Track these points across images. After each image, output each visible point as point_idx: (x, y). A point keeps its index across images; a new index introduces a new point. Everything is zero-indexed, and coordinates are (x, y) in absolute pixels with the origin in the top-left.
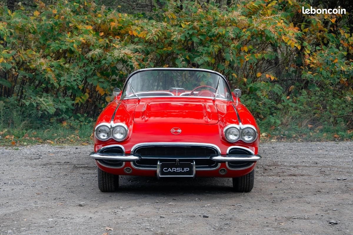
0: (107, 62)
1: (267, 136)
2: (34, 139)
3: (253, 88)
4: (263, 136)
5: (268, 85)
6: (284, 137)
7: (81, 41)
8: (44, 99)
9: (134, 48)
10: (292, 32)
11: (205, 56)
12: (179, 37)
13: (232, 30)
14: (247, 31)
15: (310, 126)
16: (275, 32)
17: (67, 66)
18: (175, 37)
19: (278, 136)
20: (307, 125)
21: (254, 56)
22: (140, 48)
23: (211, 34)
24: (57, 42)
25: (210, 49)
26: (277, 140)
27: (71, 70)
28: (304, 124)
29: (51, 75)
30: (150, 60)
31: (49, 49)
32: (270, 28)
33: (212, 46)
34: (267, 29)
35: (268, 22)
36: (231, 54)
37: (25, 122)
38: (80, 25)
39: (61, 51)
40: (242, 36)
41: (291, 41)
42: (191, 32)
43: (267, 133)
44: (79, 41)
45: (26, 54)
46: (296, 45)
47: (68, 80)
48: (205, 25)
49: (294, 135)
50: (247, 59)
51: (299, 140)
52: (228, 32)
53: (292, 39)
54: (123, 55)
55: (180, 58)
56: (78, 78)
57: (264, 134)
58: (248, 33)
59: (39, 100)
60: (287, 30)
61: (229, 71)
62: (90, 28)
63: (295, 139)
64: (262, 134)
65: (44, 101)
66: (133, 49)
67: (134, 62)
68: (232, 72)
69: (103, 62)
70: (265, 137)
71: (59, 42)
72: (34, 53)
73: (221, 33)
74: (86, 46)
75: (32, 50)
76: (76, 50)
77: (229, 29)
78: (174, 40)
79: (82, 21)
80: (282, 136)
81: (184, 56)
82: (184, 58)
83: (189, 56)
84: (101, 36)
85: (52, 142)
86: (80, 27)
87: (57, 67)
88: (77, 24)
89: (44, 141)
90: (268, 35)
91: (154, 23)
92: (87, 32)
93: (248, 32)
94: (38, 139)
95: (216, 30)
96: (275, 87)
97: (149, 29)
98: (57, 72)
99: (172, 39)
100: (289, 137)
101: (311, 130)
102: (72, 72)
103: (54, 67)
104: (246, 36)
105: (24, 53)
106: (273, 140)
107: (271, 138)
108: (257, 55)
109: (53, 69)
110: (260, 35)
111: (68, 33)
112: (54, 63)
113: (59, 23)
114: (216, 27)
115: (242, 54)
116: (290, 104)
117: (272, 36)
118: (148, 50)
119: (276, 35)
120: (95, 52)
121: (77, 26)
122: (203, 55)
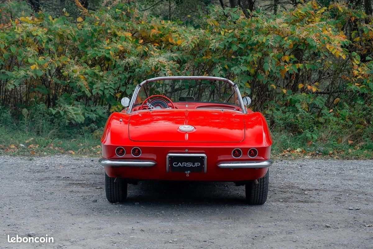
0: (141, 70)
1: (302, 152)
2: (57, 148)
3: (293, 100)
4: (297, 152)
5: (310, 97)
6: (320, 153)
7: (118, 48)
8: (73, 107)
9: (170, 56)
10: (338, 41)
11: (243, 65)
12: (217, 45)
13: (272, 38)
14: (288, 39)
15: (350, 142)
16: (317, 40)
17: (101, 73)
18: (213, 45)
19: (313, 152)
20: (347, 141)
21: (295, 67)
22: (176, 57)
23: (250, 42)
24: (95, 48)
25: (249, 59)
26: (311, 157)
27: (105, 78)
28: (344, 139)
29: (83, 83)
30: (187, 68)
31: (86, 57)
32: (312, 36)
33: (251, 55)
34: (310, 38)
35: (311, 30)
36: (270, 64)
37: (54, 130)
38: (120, 32)
39: (97, 58)
40: (283, 45)
41: (335, 50)
42: (230, 40)
43: (302, 148)
44: (117, 49)
45: (59, 61)
46: (341, 54)
47: (100, 88)
48: (246, 33)
49: (331, 152)
50: (287, 70)
51: (335, 158)
52: (268, 41)
53: (338, 48)
54: (156, 63)
55: (218, 68)
56: (111, 86)
57: (299, 150)
58: (290, 42)
59: (68, 108)
60: (332, 38)
61: (268, 81)
62: (129, 35)
63: (331, 156)
64: (296, 150)
65: (72, 109)
66: (168, 58)
67: (167, 71)
68: (271, 82)
69: (137, 70)
70: (299, 153)
71: (97, 49)
72: (69, 60)
73: (261, 42)
74: (122, 54)
75: (67, 57)
76: (112, 58)
77: (269, 37)
78: (212, 48)
79: (122, 28)
80: (317, 152)
81: (223, 65)
82: (222, 68)
83: (228, 66)
84: (140, 43)
85: (73, 153)
86: (119, 33)
87: (91, 74)
88: (116, 30)
89: (66, 151)
90: (310, 44)
91: (192, 30)
92: (126, 39)
93: (290, 40)
94: (61, 149)
95: (255, 38)
96: (317, 100)
97: (186, 37)
98: (90, 79)
99: (210, 48)
100: (325, 153)
101: (351, 146)
102: (106, 80)
103: (87, 74)
104: (287, 44)
105: (57, 60)
106: (306, 157)
107: (305, 154)
108: (298, 65)
109: (86, 76)
110: (302, 44)
111: (107, 40)
112: (88, 70)
113: (98, 29)
114: (256, 34)
115: (282, 64)
116: (331, 118)
117: (314, 44)
118: (185, 58)
119: (318, 43)
120: (129, 60)
121: (116, 33)
122: (241, 64)
